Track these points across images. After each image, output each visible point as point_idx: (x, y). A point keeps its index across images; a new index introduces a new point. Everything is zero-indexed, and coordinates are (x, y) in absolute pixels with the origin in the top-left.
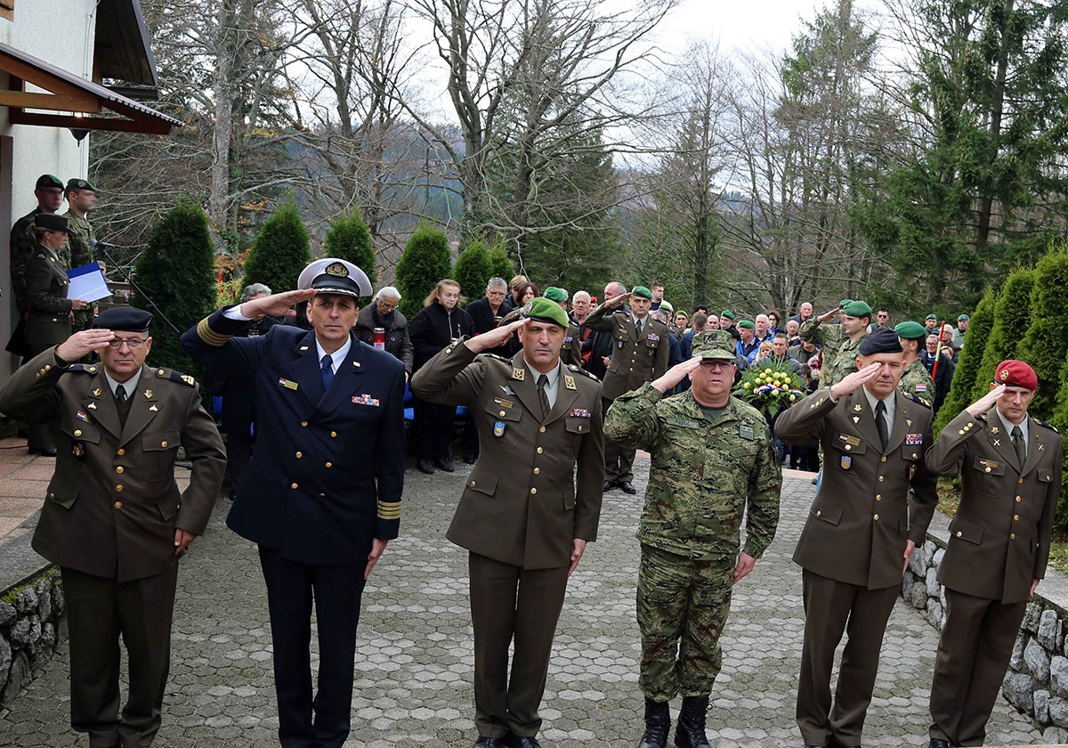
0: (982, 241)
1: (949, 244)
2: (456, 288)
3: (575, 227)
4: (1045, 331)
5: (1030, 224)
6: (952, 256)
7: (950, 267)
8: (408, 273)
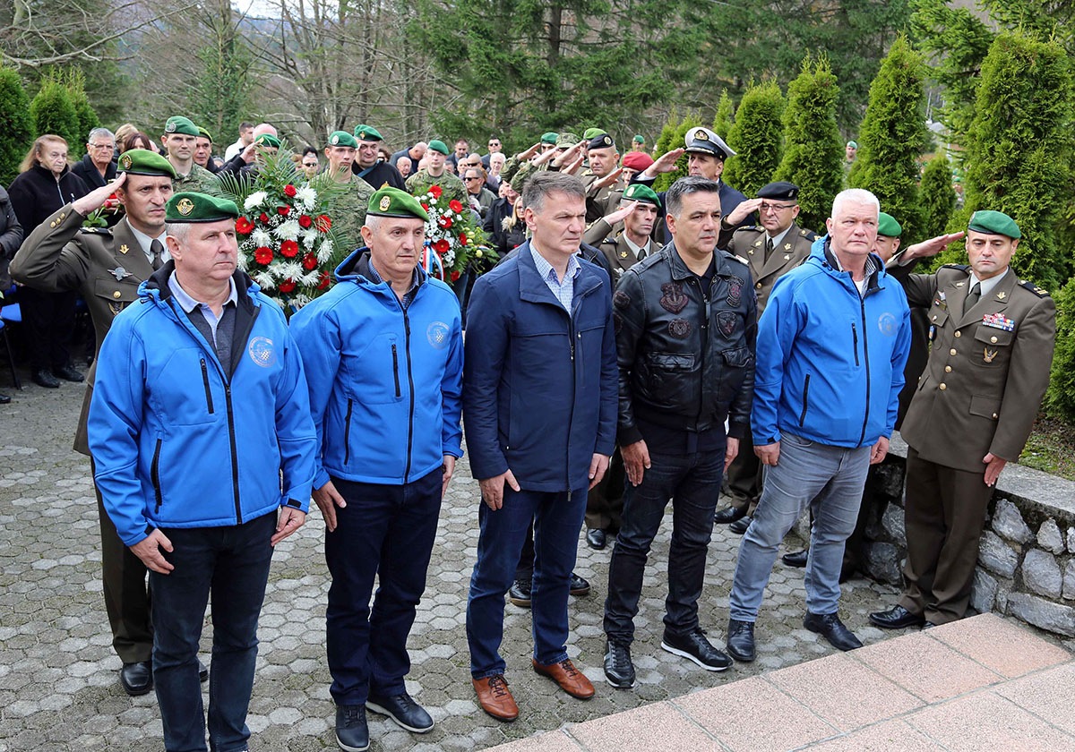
0: (554, 58)
1: (524, 60)
2: (63, 145)
3: (87, 57)
5: (604, 34)
6: (528, 73)
7: (523, 85)
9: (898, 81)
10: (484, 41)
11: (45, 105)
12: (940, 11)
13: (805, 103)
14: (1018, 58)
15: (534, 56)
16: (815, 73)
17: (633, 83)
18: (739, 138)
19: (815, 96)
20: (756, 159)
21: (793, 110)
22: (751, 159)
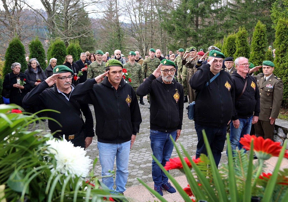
0: (197, 29)
1: (189, 30)
3: (85, 36)
4: (241, 51)
6: (190, 33)
7: (189, 36)
8: (54, 54)
9: (259, 32)
10: (179, 26)
11: (70, 48)
12: (277, 13)
13: (240, 38)
14: (284, 25)
15: (192, 29)
16: (242, 30)
17: (216, 34)
18: (226, 47)
19: (242, 36)
20: (231, 51)
21: (237, 40)
22: (230, 52)
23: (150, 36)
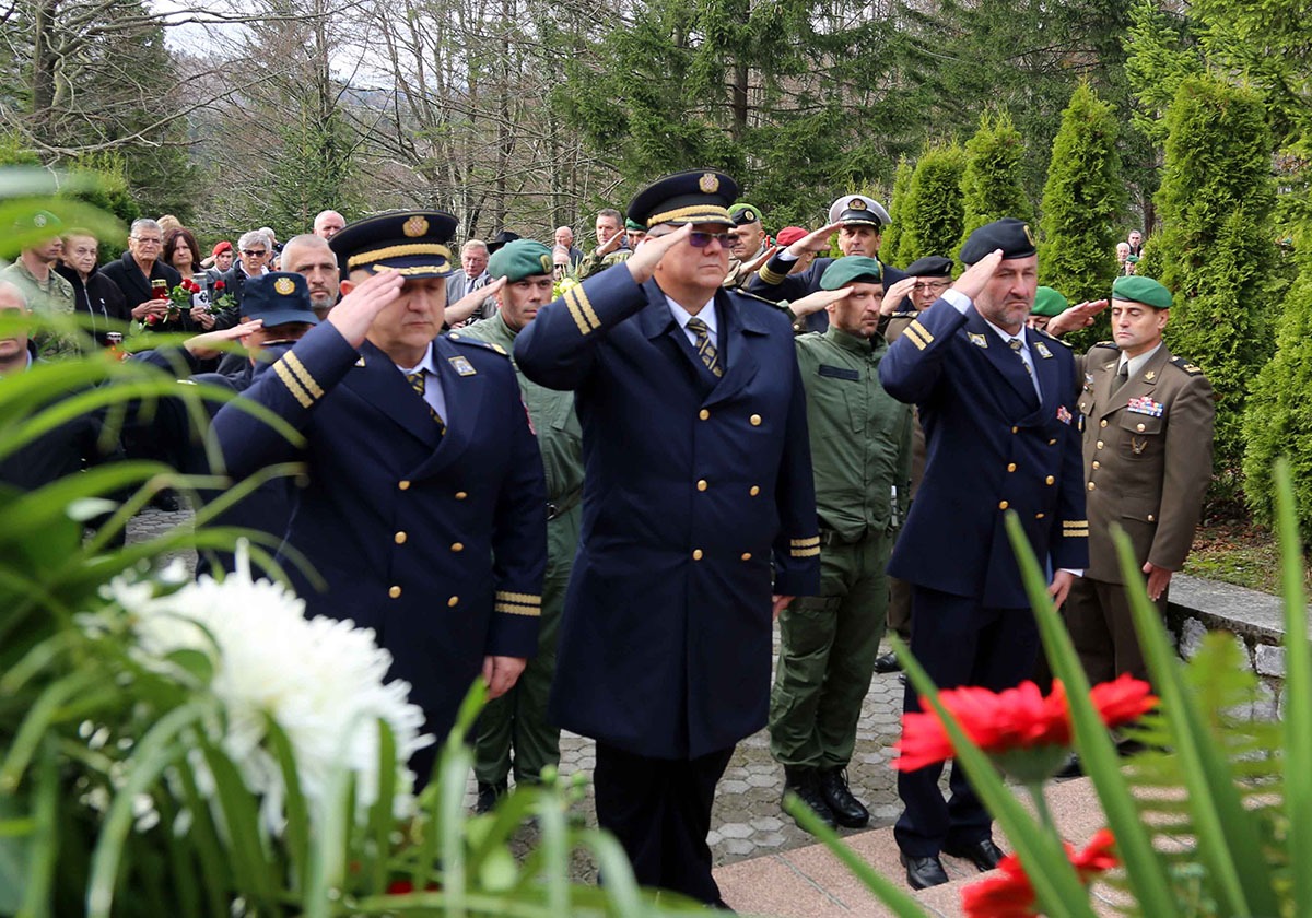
0: (739, 128)
3: (144, 142)
6: (705, 149)
9: (1081, 136)
10: (648, 110)
12: (1158, 55)
13: (983, 167)
14: (1207, 105)
15: (714, 127)
16: (994, 128)
17: (839, 158)
18: (913, 211)
19: (996, 157)
20: (936, 235)
21: (971, 174)
22: (930, 237)
23: (496, 153)
